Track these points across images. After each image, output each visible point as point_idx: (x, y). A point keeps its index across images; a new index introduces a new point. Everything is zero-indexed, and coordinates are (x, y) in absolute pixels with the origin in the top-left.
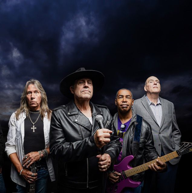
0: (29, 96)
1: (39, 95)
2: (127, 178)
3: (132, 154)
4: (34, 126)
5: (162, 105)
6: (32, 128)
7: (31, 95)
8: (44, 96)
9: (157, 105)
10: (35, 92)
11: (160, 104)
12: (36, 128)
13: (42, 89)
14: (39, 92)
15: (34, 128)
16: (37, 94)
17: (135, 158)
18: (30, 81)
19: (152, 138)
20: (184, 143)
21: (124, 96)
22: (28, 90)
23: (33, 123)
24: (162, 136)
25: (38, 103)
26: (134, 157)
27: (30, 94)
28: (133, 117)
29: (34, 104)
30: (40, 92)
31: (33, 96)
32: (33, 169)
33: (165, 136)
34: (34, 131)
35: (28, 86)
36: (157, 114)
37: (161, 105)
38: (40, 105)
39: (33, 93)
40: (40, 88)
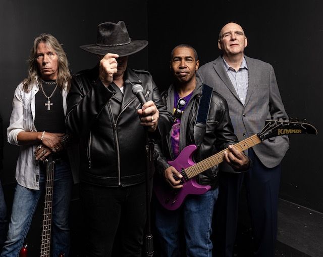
0: (40, 59)
1: (54, 57)
2: (189, 180)
3: (194, 144)
4: (49, 102)
5: (249, 69)
6: (46, 104)
7: (43, 59)
8: (62, 59)
9: (240, 70)
10: (49, 53)
11: (245, 68)
12: (52, 104)
13: (58, 49)
14: (54, 53)
15: (49, 104)
16: (52, 56)
17: (199, 148)
18: (40, 38)
19: (227, 120)
20: (269, 122)
21: (183, 58)
22: (39, 52)
23: (48, 98)
24: (249, 120)
25: (53, 69)
26: (197, 146)
27: (41, 57)
28: (197, 88)
29: (47, 71)
30: (56, 54)
31: (45, 61)
32: (50, 163)
33: (253, 119)
34: (49, 109)
35: (37, 46)
36: (240, 85)
37: (247, 69)
38: (57, 72)
39: (46, 56)
40: (55, 47)
